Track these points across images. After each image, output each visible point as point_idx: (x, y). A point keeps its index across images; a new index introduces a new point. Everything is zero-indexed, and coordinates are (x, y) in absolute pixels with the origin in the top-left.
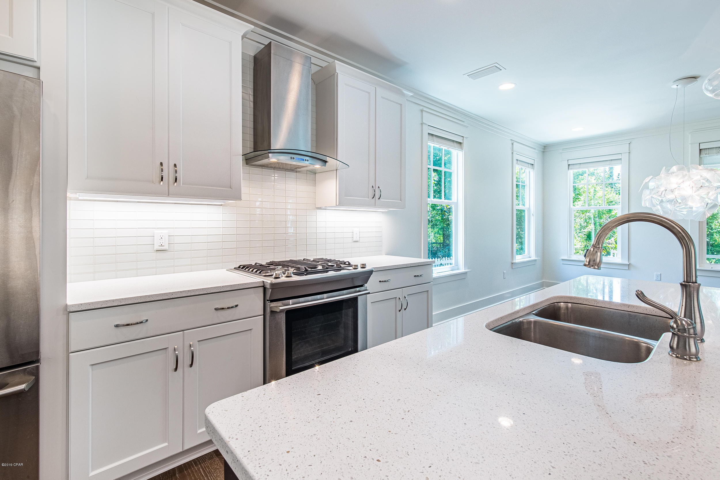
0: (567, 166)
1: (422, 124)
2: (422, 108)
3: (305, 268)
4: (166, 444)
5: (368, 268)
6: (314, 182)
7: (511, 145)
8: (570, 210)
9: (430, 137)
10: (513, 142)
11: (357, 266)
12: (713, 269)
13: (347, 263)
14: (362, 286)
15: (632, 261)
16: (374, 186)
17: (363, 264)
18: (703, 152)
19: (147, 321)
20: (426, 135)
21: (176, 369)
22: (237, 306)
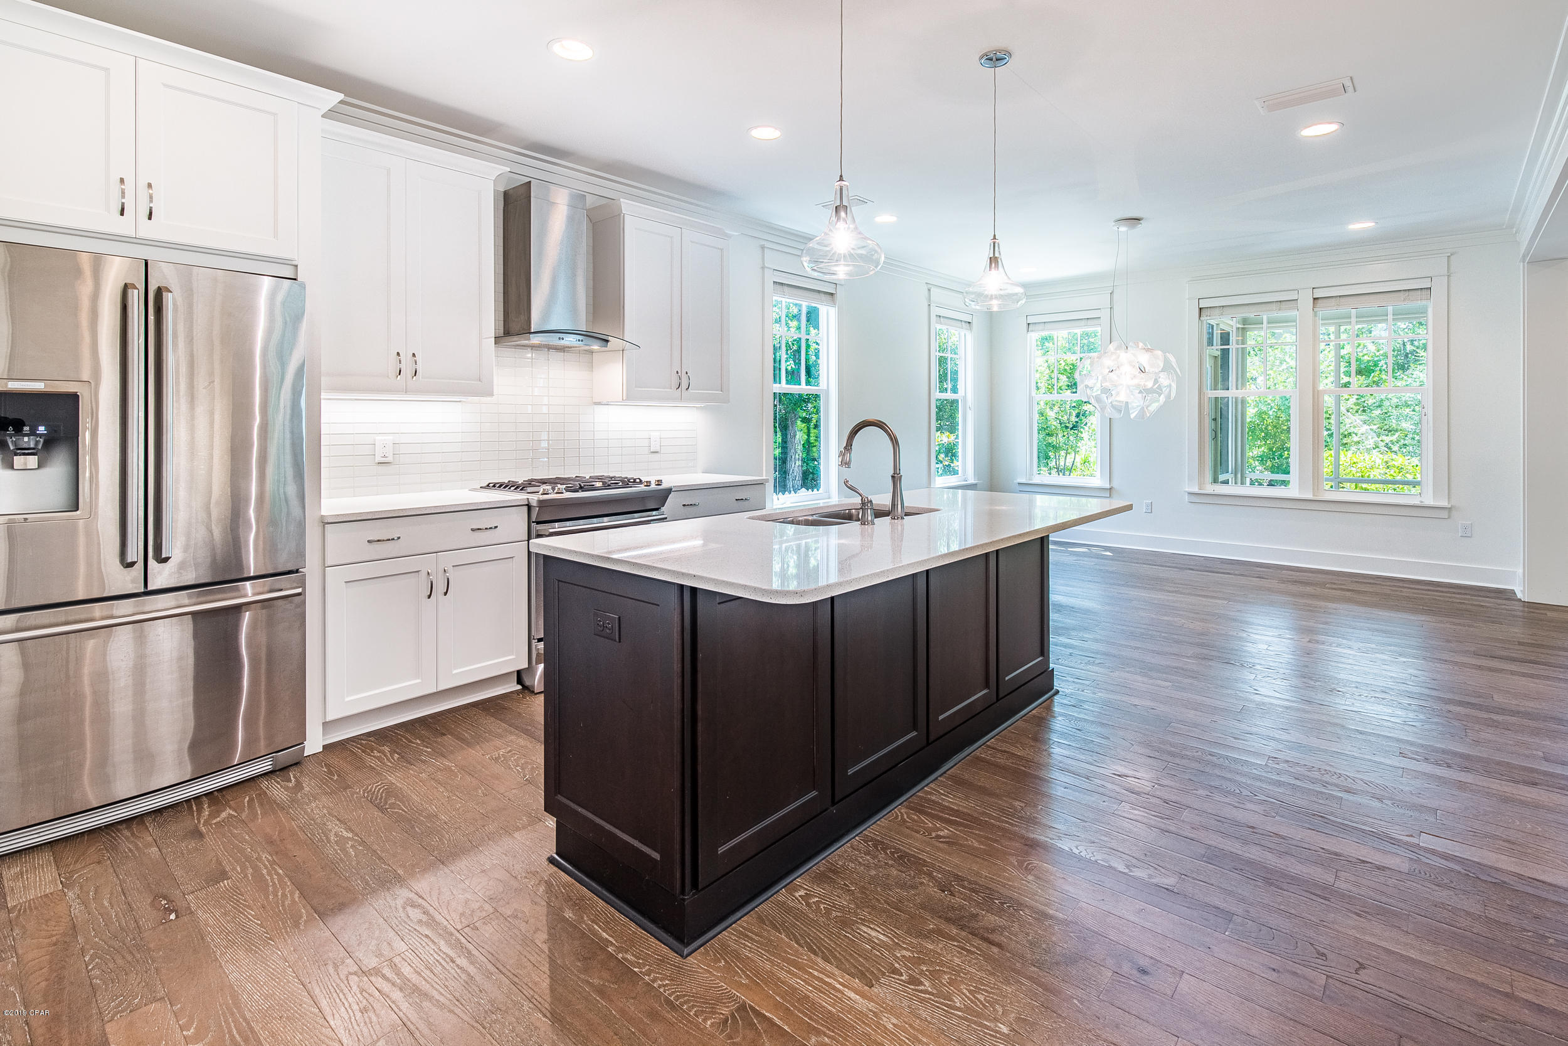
0: (1025, 325)
1: (763, 268)
2: (763, 243)
3: (580, 485)
4: (419, 681)
5: (665, 485)
6: (591, 366)
7: (927, 291)
8: (1031, 398)
9: (778, 287)
10: (930, 286)
11: (650, 482)
12: (1216, 492)
13: (638, 480)
14: (657, 509)
15: (1115, 484)
16: (679, 372)
17: (658, 481)
18: (1203, 312)
19: (399, 538)
20: (769, 286)
21: (429, 597)
22: (496, 527)
